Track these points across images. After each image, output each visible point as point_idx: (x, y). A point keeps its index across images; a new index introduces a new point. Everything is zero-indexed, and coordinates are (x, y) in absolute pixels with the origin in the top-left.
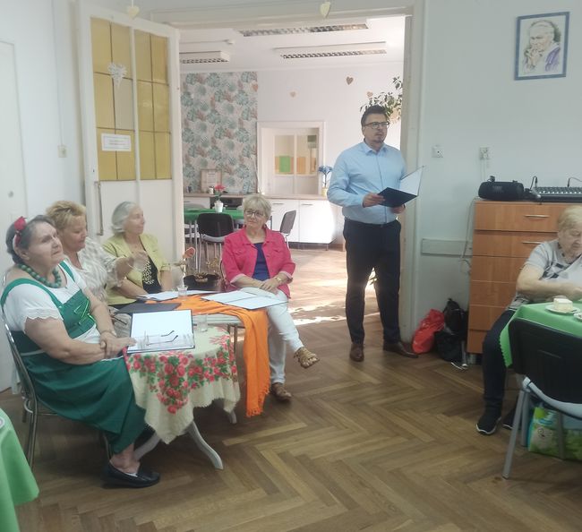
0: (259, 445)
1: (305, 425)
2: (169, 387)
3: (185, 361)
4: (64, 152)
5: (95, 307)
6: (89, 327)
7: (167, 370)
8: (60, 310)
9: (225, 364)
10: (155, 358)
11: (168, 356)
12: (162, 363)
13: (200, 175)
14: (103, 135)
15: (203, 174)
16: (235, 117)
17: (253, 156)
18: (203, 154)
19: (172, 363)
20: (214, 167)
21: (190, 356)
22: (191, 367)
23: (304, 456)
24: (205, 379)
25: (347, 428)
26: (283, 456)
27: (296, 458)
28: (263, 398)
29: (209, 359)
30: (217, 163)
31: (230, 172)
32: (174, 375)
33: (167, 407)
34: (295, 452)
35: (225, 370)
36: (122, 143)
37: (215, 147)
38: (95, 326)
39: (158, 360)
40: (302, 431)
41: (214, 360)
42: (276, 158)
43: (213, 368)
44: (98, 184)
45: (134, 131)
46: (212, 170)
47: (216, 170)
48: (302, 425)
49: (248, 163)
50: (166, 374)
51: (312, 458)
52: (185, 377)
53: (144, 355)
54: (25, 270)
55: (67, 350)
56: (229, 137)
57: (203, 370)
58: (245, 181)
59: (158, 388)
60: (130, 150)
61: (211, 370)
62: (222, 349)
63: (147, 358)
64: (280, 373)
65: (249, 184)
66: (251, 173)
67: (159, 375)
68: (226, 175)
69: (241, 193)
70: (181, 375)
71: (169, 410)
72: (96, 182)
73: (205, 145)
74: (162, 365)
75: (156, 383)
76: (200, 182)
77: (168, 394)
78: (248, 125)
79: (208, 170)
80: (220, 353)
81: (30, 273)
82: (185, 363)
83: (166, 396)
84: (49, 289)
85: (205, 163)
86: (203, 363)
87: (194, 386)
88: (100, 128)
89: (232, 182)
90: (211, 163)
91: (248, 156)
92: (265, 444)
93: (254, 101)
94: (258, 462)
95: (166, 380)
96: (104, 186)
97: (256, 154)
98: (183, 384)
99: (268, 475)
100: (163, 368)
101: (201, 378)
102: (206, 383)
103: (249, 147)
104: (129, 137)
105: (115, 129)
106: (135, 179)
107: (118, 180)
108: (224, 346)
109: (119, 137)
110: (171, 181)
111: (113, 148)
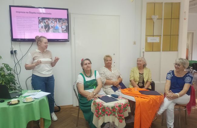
3: (101, 106)
4: (135, 43)
14: (148, 38)
19: (98, 105)
22: (103, 108)
36: (156, 40)
39: (96, 103)
57: (106, 111)
59: (95, 112)
60: (159, 42)
61: (109, 112)
67: (96, 108)
72: (143, 52)
88: (147, 35)
98: (99, 113)
104: (159, 37)
105: (153, 35)
106: (160, 51)
107: (153, 51)
108: (116, 106)
109: (154, 38)
110: (177, 52)
111: (152, 41)
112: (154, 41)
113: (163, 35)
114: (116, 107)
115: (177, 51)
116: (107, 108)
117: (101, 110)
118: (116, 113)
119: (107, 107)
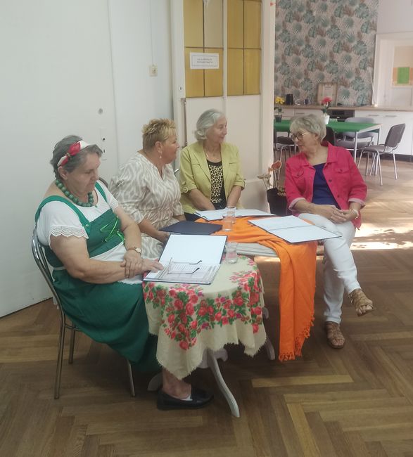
0: (289, 395)
1: (350, 380)
2: (180, 323)
3: (195, 299)
4: (154, 71)
5: (127, 226)
6: (115, 244)
7: (176, 304)
8: (86, 228)
9: (243, 305)
10: (165, 290)
11: (177, 291)
12: (172, 297)
13: (317, 88)
14: (191, 54)
15: (320, 87)
16: (354, 30)
17: (369, 69)
18: (321, 68)
19: (182, 299)
20: (330, 81)
21: (200, 294)
22: (202, 305)
23: (335, 423)
24: (216, 321)
25: (402, 396)
26: (311, 417)
27: (326, 424)
28: (301, 342)
29: (223, 300)
30: (334, 76)
31: (346, 85)
32: (183, 311)
33: (179, 342)
34: (326, 416)
35: (243, 312)
36: (210, 61)
37: (333, 62)
38: (122, 243)
39: (168, 293)
40: (345, 387)
41: (229, 302)
42: (394, 69)
43: (227, 310)
44: (184, 101)
45: (223, 49)
46: (328, 83)
47: (332, 84)
48: (347, 379)
49: (363, 75)
50: (176, 309)
51: (344, 430)
52: (194, 316)
53: (157, 285)
54: (60, 188)
55: (81, 271)
56: (347, 51)
57: (215, 310)
58: (360, 93)
59: (167, 323)
60: (218, 68)
61: (225, 312)
62: (240, 289)
63: (159, 289)
64: (336, 311)
65: (364, 96)
66: (366, 85)
67: (168, 309)
68: (342, 88)
69: (355, 105)
70: (191, 313)
71: (181, 345)
72: (182, 99)
73: (323, 60)
74: (171, 300)
75: (165, 317)
76: (317, 95)
77: (179, 329)
78: (367, 38)
79: (325, 84)
80: (237, 294)
81: (64, 192)
82: (195, 301)
83: (177, 332)
84: (79, 207)
85: (323, 77)
86: (215, 303)
87: (205, 326)
88: (189, 48)
89: (347, 95)
90: (328, 77)
91: (365, 69)
92: (296, 396)
93: (375, 14)
94: (279, 419)
95: (176, 316)
96: (189, 102)
97: (373, 67)
98: (191, 323)
99: (284, 439)
100: (173, 302)
101: (213, 319)
102: (217, 326)
103: (366, 60)
104: (218, 55)
105: (204, 48)
106: (222, 96)
107: (204, 96)
108: (243, 286)
109: (208, 55)
110: (259, 96)
111: (201, 66)
112: (207, 67)
113: (228, 48)
114: (243, 291)
115: (260, 94)
116: (217, 300)
117: (195, 312)
118: (247, 309)
119: (219, 296)
